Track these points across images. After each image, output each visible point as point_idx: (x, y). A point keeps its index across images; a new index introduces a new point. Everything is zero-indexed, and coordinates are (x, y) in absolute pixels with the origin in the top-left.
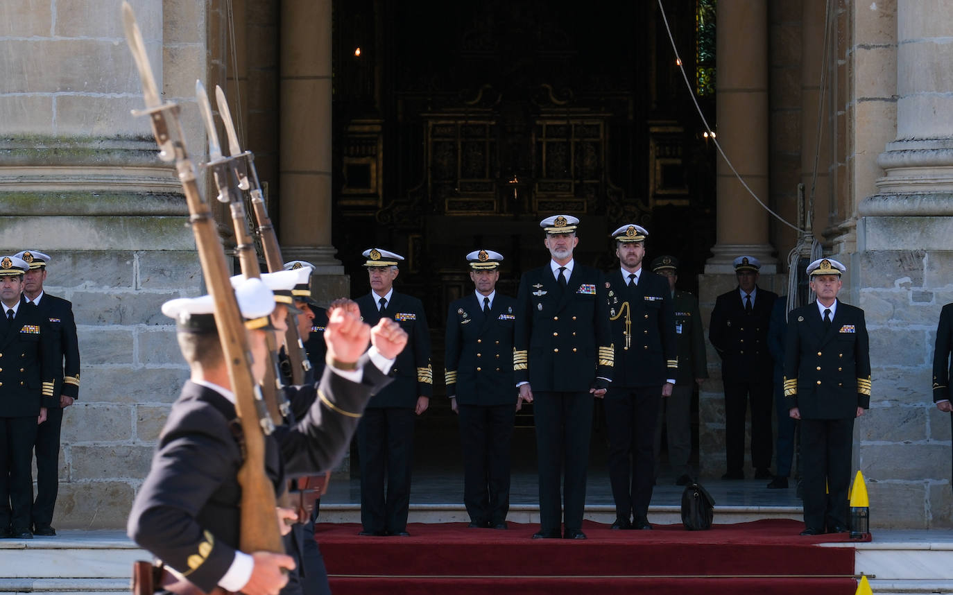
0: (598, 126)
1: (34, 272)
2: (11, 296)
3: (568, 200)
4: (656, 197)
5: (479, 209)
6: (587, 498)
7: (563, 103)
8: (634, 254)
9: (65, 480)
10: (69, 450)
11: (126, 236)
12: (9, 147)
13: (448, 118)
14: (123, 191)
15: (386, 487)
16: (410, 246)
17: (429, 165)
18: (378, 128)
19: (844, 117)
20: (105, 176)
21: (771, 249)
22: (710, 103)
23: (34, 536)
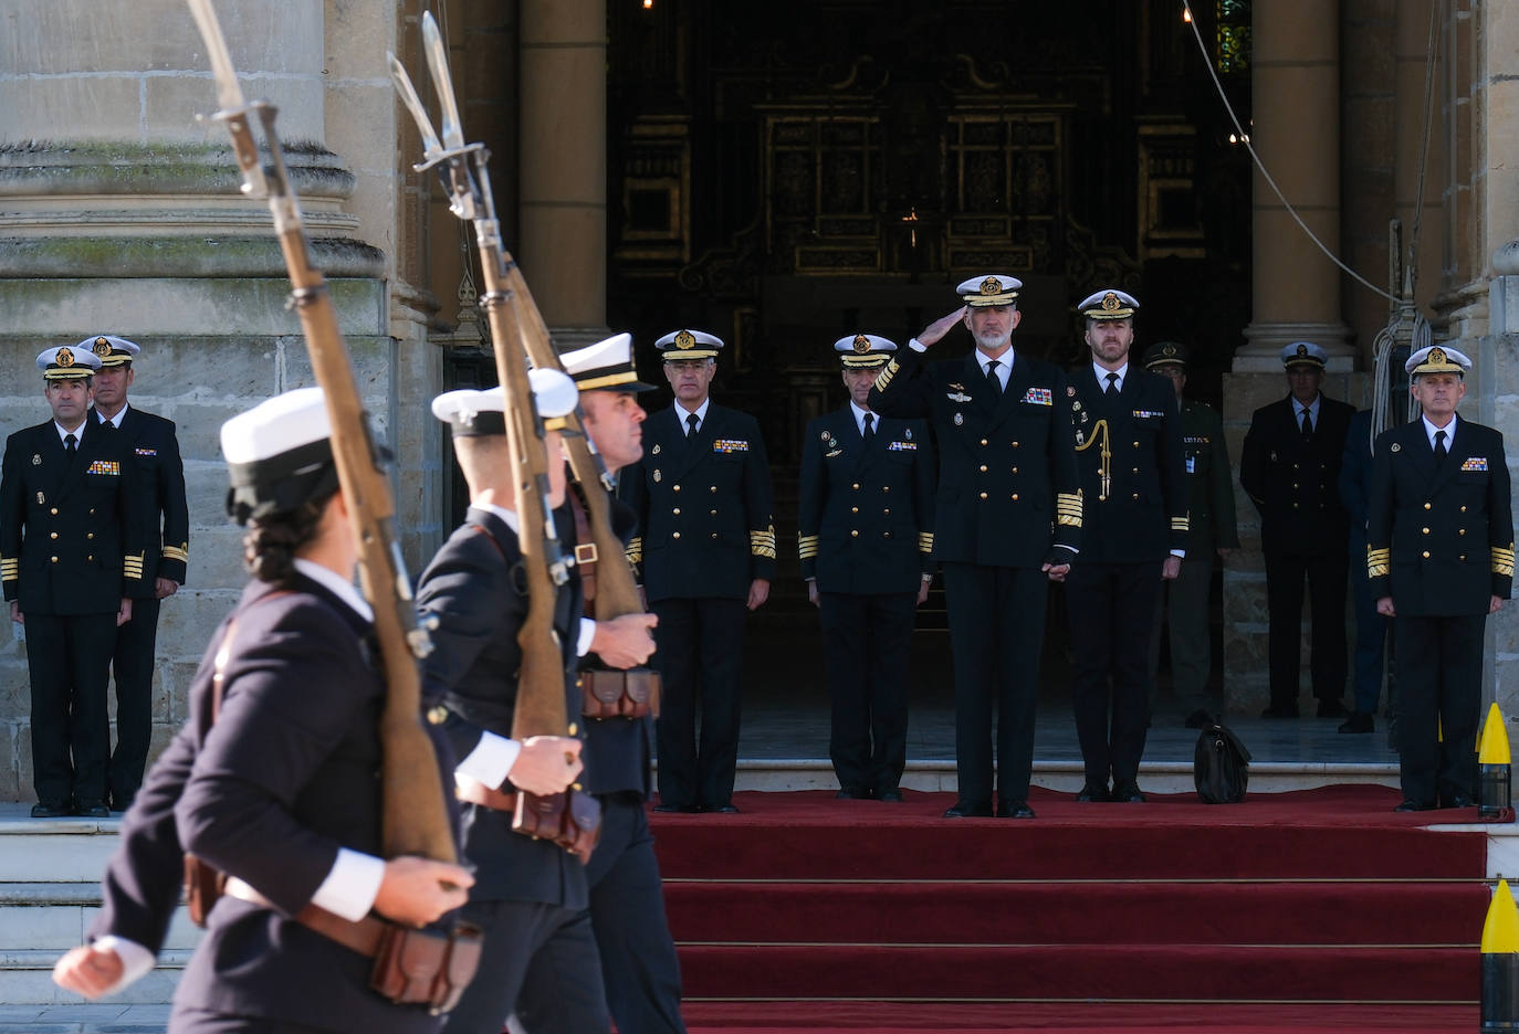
0: (1051, 125)
1: (112, 371)
2: (72, 413)
3: (1002, 249)
4: (1150, 243)
5: (852, 264)
6: (1037, 748)
7: (992, 86)
8: (1115, 340)
9: (163, 718)
10: (169, 669)
11: (263, 312)
12: (68, 162)
13: (800, 113)
14: (258, 237)
15: (698, 731)
16: (737, 325)
17: (768, 193)
18: (682, 130)
19: (1467, 107)
20: (228, 210)
21: (1344, 331)
22: (1241, 85)
23: (111, 813)
